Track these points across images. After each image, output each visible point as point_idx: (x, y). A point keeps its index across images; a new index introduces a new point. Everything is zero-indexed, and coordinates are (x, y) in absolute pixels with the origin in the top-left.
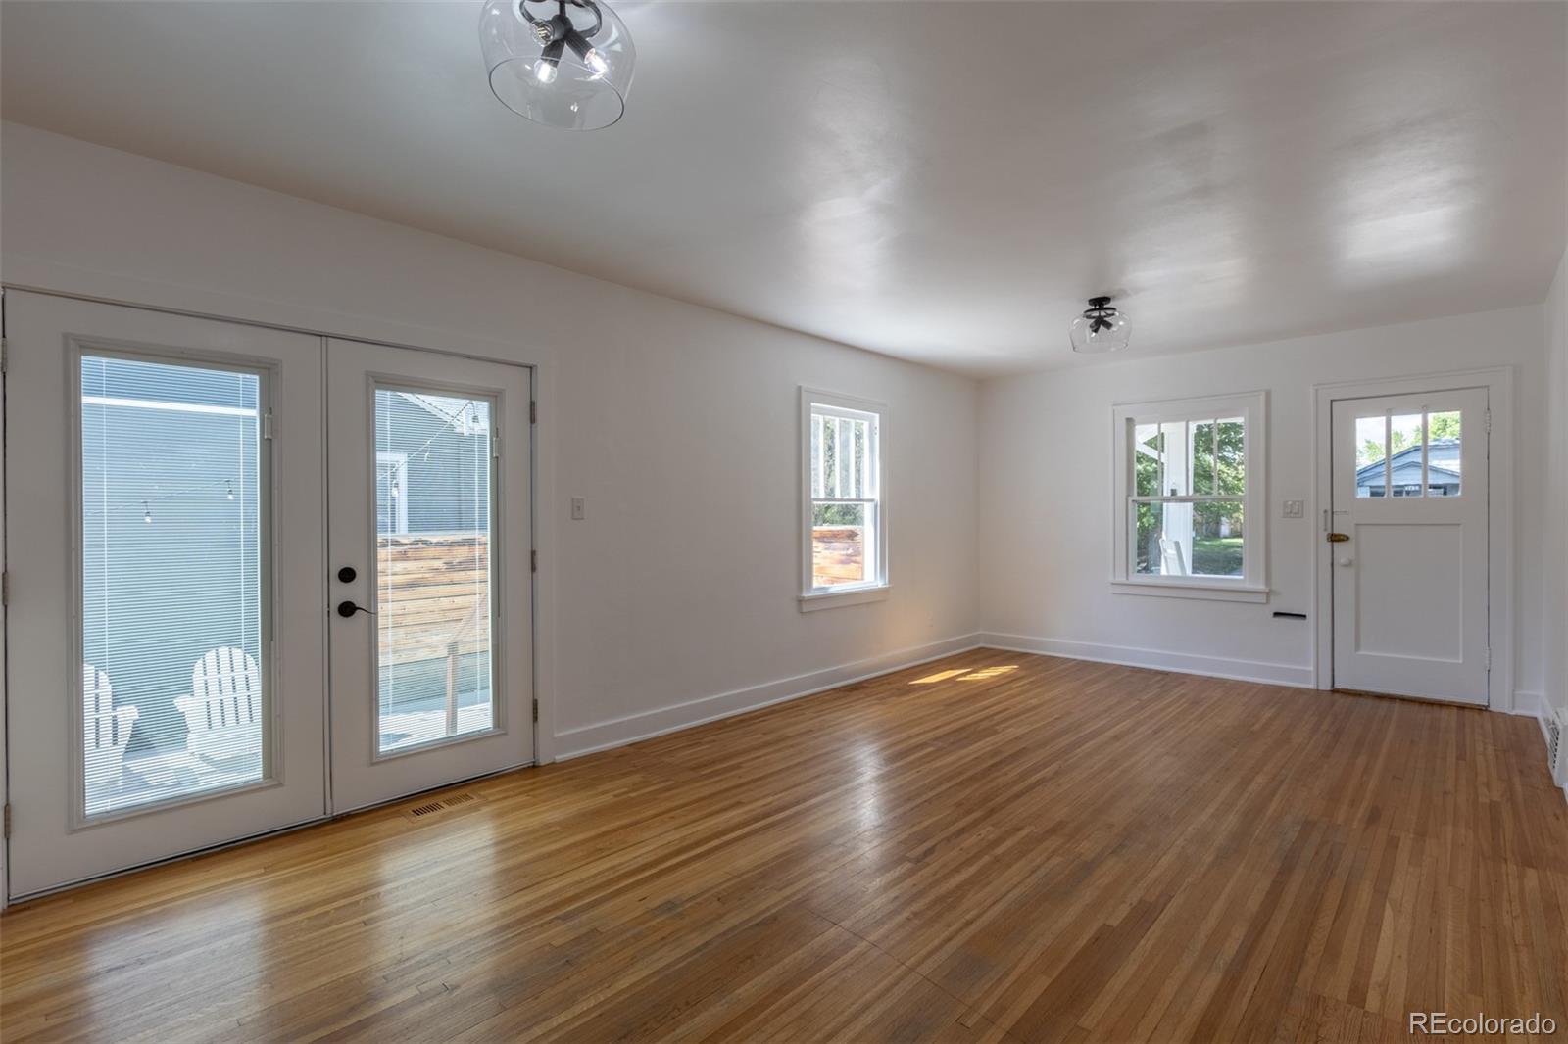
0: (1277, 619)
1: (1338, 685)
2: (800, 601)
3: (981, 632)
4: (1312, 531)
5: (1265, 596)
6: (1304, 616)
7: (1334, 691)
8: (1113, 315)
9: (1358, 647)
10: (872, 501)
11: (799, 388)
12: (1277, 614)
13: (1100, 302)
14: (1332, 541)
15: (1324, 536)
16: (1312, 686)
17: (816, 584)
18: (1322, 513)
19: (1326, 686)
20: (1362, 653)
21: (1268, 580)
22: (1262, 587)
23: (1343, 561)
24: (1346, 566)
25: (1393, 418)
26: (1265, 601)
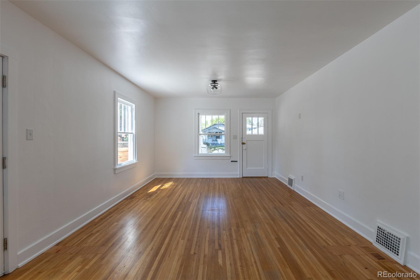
0: (232, 162)
1: (243, 176)
2: (115, 169)
3: (156, 173)
4: (239, 141)
5: (229, 157)
6: (237, 161)
7: (243, 177)
8: (218, 85)
9: (247, 167)
10: (132, 133)
11: (115, 92)
12: (232, 161)
13: (214, 82)
14: (243, 144)
15: (241, 143)
16: (239, 177)
17: (119, 163)
18: (241, 138)
19: (241, 177)
20: (248, 168)
21: (230, 154)
22: (229, 155)
23: (245, 149)
24: (245, 150)
25: (253, 118)
26: (229, 158)
